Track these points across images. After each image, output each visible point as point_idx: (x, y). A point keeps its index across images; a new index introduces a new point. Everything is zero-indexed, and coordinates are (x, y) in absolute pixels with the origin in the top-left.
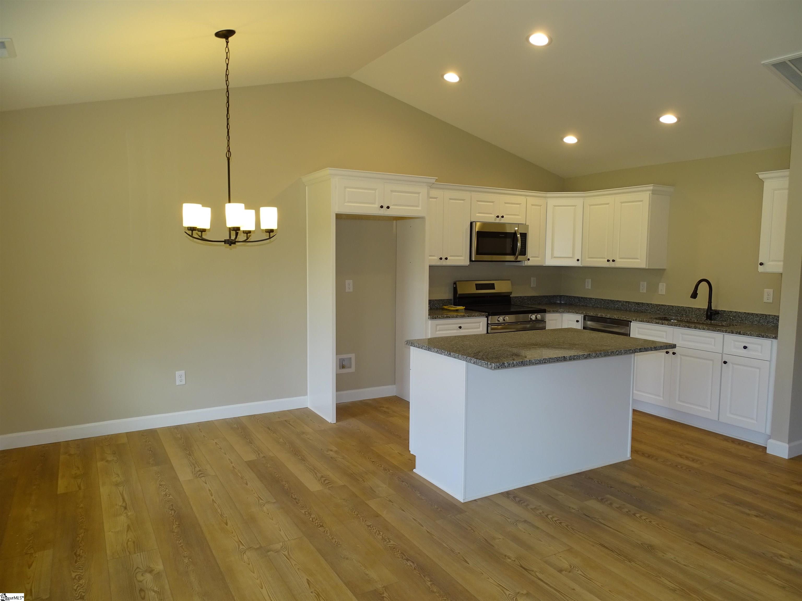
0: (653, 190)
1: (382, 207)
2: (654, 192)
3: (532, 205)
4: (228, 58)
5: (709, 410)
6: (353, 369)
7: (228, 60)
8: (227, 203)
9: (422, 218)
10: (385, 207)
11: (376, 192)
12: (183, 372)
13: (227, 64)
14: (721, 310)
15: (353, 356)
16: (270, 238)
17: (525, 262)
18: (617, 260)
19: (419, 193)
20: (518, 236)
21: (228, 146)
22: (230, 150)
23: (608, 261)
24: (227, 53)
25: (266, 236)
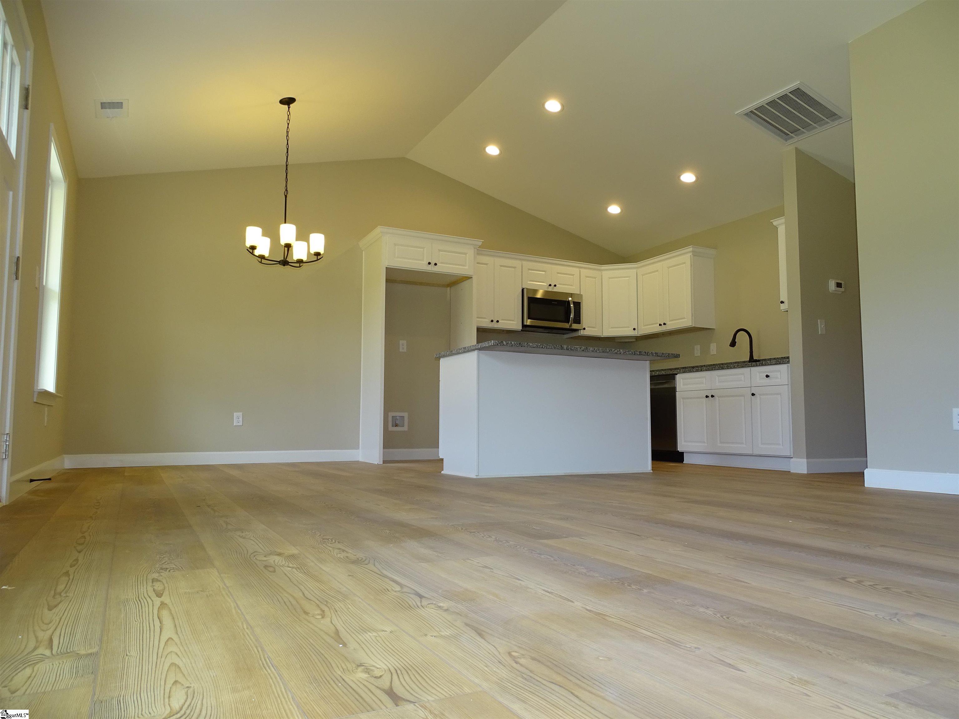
0: (693, 251)
1: (429, 263)
2: (695, 254)
3: (587, 277)
4: (289, 119)
5: (744, 446)
6: (405, 428)
7: (289, 121)
8: (283, 224)
9: (469, 278)
10: (433, 264)
11: (424, 250)
12: (240, 414)
13: (288, 124)
14: (763, 359)
15: (406, 415)
16: (318, 260)
17: (580, 332)
18: (667, 323)
19: (465, 254)
20: (571, 305)
21: (286, 186)
22: (288, 190)
23: (660, 325)
24: (288, 116)
25: (315, 258)
